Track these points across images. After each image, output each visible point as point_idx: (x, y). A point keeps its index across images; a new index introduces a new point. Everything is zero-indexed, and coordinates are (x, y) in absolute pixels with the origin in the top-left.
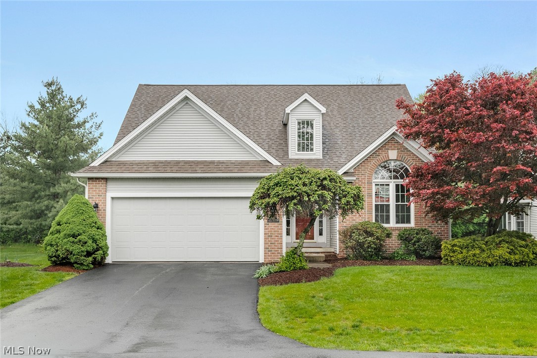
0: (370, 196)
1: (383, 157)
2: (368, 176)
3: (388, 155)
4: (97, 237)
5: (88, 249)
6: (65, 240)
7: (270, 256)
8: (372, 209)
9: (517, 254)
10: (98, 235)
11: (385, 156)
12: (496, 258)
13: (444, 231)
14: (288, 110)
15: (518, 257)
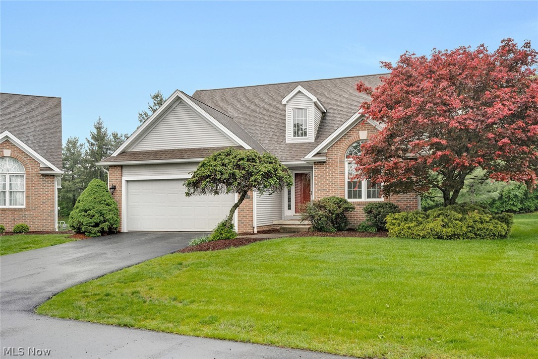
0: (342, 174)
1: (354, 137)
2: (340, 156)
3: (359, 136)
4: (104, 212)
5: (95, 221)
6: (80, 214)
7: (242, 227)
8: (344, 185)
9: (451, 227)
10: (105, 210)
11: (356, 136)
12: (428, 231)
13: (413, 205)
14: (284, 101)
15: (449, 231)
